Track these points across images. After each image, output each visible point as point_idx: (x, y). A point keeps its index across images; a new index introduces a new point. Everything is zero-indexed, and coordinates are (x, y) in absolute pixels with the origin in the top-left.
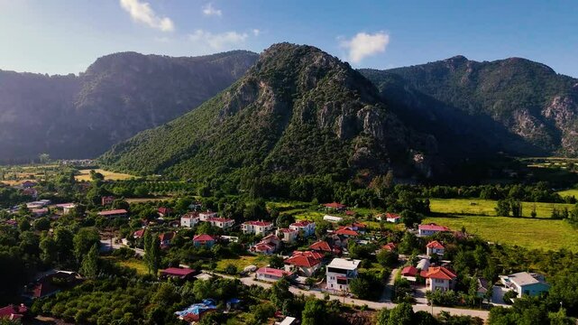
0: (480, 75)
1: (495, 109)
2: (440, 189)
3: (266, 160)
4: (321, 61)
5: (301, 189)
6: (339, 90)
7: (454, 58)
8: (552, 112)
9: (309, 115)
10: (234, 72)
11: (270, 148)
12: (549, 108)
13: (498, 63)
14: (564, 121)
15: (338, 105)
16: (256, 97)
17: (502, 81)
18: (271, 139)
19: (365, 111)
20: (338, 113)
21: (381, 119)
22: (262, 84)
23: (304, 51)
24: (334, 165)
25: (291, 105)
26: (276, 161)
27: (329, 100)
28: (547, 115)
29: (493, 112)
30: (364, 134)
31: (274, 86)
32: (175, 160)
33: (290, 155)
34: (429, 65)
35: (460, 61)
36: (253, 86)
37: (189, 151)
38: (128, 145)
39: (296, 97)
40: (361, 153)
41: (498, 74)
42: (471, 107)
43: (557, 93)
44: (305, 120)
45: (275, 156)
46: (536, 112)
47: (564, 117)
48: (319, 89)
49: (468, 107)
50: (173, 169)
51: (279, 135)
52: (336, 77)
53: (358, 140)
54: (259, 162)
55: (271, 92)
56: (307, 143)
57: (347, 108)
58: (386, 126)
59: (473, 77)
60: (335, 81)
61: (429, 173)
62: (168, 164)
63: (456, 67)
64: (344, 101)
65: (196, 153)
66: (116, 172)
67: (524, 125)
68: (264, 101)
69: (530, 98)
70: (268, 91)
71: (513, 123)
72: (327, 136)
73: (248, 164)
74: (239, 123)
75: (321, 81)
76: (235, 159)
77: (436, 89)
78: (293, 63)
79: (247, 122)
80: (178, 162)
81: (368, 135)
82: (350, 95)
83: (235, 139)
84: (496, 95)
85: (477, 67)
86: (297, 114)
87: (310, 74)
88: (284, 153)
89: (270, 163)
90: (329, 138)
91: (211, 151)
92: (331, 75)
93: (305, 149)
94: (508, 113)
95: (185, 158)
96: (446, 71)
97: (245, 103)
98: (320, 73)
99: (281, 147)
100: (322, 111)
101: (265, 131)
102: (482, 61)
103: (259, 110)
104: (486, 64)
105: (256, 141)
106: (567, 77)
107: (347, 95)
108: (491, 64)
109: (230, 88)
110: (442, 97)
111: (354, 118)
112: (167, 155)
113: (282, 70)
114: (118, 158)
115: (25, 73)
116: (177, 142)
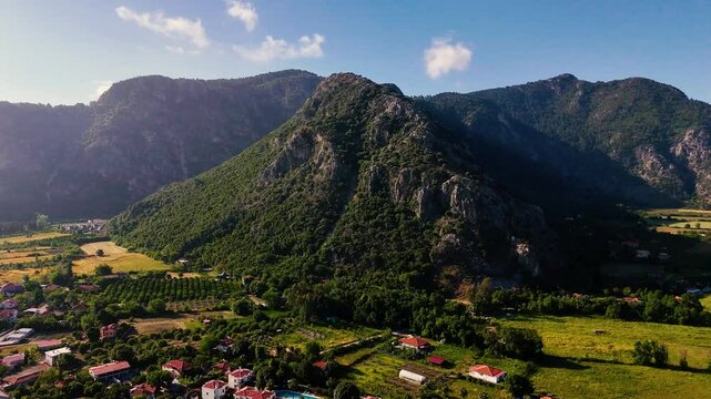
0: (593, 99)
1: (612, 143)
2: (553, 301)
3: (323, 248)
4: (395, 108)
5: (369, 310)
6: (418, 152)
7: (559, 77)
8: (684, 150)
9: (379, 184)
10: (285, 100)
11: (329, 229)
12: (679, 145)
13: (615, 83)
14: (699, 161)
15: (417, 174)
16: (311, 154)
17: (621, 108)
18: (330, 217)
19: (453, 183)
20: (417, 185)
21: (473, 195)
22: (320, 138)
23: (373, 92)
24: (412, 258)
25: (355, 169)
26: (335, 251)
27: (405, 166)
28: (678, 153)
29: (609, 149)
30: (450, 214)
31: (335, 142)
32: (206, 237)
33: (355, 241)
34: (530, 85)
35: (567, 81)
36: (307, 140)
37: (224, 225)
38: (148, 205)
39: (362, 157)
40: (447, 242)
41: (615, 99)
42: (581, 140)
43: (690, 124)
44: (374, 191)
45: (335, 243)
46: (663, 150)
47: (699, 156)
48: (393, 149)
49: (578, 140)
50: (203, 251)
51: (340, 210)
52: (414, 134)
53: (444, 222)
54: (314, 250)
55: (330, 150)
56: (376, 225)
57: (428, 179)
58: (479, 205)
59: (584, 102)
60: (413, 139)
61: (536, 270)
62: (197, 242)
63: (563, 87)
64: (424, 169)
65: (233, 228)
66: (130, 250)
67: (648, 165)
68: (321, 160)
69: (656, 132)
70: (326, 149)
71: (634, 162)
72: (403, 215)
73: (300, 252)
74: (289, 189)
75: (395, 137)
76: (283, 244)
77: (538, 117)
78: (358, 108)
79: (300, 190)
80: (210, 240)
81: (456, 217)
82: (433, 160)
83: (283, 213)
84: (613, 125)
85: (590, 89)
86: (364, 182)
87: (380, 125)
88: (348, 239)
89: (329, 253)
90: (406, 219)
91: (252, 229)
92: (408, 129)
93: (374, 234)
94: (628, 151)
95: (220, 236)
96: (550, 94)
97: (297, 162)
98: (394, 125)
99: (343, 230)
100: (396, 180)
101: (322, 205)
102: (595, 82)
103: (315, 172)
104: (600, 85)
105: (310, 219)
106: (702, 103)
107: (429, 160)
108: (606, 85)
109: (279, 130)
110: (545, 127)
111: (438, 191)
112: (196, 230)
113: (345, 118)
114: (136, 224)
115: (22, 104)
116: (210, 209)
